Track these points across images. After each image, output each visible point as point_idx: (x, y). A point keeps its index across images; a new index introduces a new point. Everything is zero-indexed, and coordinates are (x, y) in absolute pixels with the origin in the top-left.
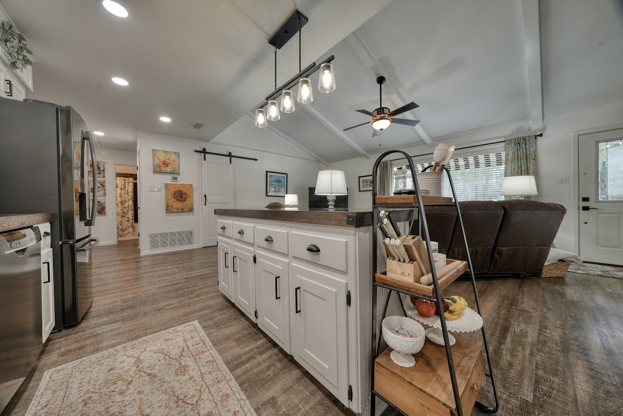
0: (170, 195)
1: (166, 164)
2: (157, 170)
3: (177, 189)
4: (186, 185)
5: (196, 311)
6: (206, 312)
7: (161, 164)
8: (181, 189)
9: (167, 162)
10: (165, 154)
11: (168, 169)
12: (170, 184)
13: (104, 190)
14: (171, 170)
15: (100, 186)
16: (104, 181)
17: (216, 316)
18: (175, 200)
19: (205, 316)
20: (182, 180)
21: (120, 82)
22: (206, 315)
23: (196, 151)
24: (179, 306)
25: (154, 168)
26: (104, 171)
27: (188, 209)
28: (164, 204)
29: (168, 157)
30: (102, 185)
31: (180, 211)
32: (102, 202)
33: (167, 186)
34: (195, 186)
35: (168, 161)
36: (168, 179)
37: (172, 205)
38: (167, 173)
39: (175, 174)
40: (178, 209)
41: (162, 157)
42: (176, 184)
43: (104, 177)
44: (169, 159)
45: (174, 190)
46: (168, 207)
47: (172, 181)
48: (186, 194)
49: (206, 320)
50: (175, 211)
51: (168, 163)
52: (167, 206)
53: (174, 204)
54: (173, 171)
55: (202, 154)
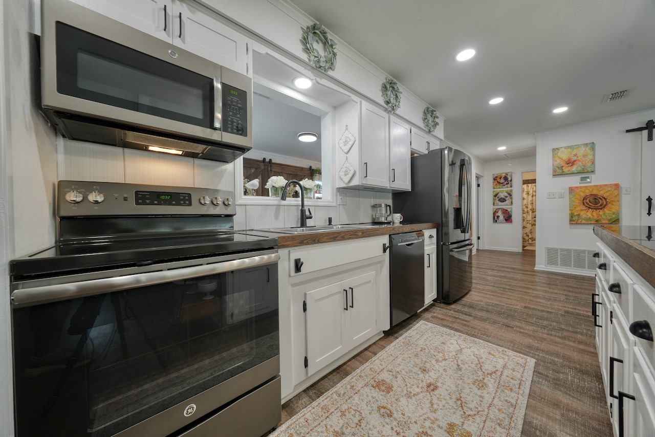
0: (577, 201)
1: (570, 163)
2: (558, 172)
3: (588, 192)
4: (606, 185)
5: (543, 351)
6: (556, 359)
7: (563, 164)
8: (595, 192)
9: (573, 160)
10: (569, 150)
11: (574, 169)
12: (577, 187)
13: (511, 199)
14: (579, 169)
15: (508, 195)
16: (511, 191)
17: (566, 374)
18: (585, 208)
19: (550, 363)
20: (599, 180)
21: (496, 101)
22: (554, 363)
23: (628, 131)
24: (530, 335)
25: (554, 171)
26: (511, 180)
27: (609, 220)
28: (568, 212)
29: (574, 152)
30: (509, 194)
31: (592, 222)
33: (571, 190)
34: (623, 185)
35: (575, 158)
36: (575, 181)
37: (578, 215)
38: (573, 174)
39: (586, 172)
40: (590, 219)
41: (564, 155)
42: (586, 187)
43: (511, 187)
44: (575, 155)
45: (583, 195)
46: (572, 217)
47: (580, 183)
48: (605, 199)
49: (548, 368)
50: (583, 222)
51: (575, 161)
52: (572, 216)
53: (582, 213)
54: (583, 169)
55: (643, 131)
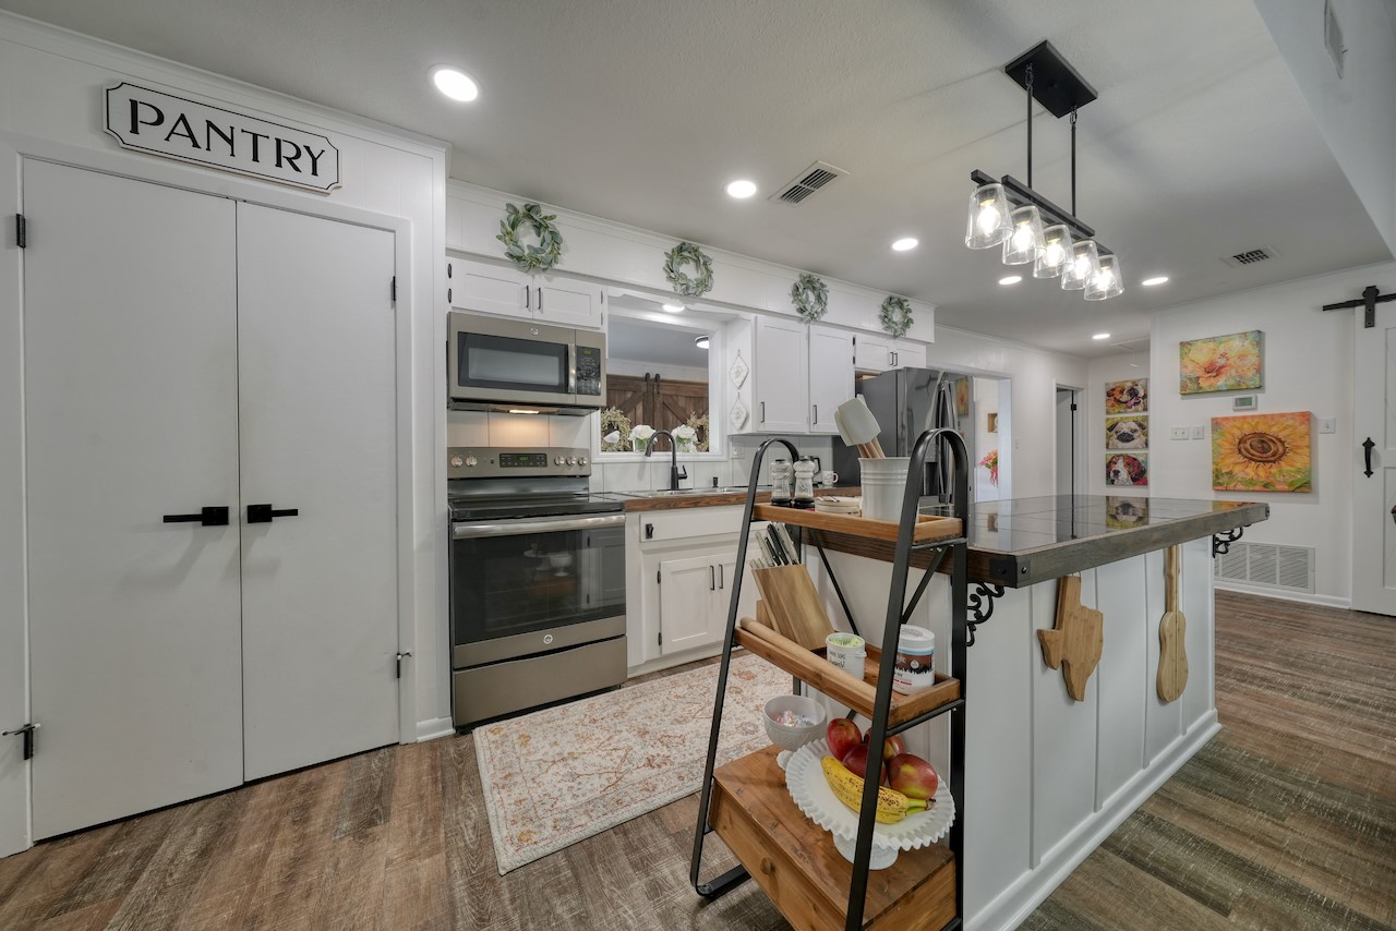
0: (1227, 446)
1: (1214, 370)
2: (1191, 388)
3: (1247, 429)
4: (1283, 415)
7: (1200, 373)
8: (1261, 428)
9: (1218, 365)
10: (1211, 345)
11: (1221, 382)
12: (1226, 419)
13: (1146, 435)
14: (1231, 382)
15: (1137, 428)
16: (1146, 418)
18: (1241, 459)
20: (1272, 403)
23: (1326, 308)
25: (1183, 387)
26: (1145, 396)
27: (1291, 484)
28: (1210, 467)
29: (1222, 349)
30: (1140, 425)
31: (1257, 488)
32: (1140, 459)
33: (1216, 423)
34: (1323, 414)
35: (1222, 362)
36: (1223, 407)
37: (1230, 473)
38: (1218, 391)
39: (1247, 388)
40: (1251, 482)
41: (1202, 356)
42: (1244, 418)
44: (1223, 356)
45: (1238, 433)
46: (1217, 477)
47: (1235, 410)
48: (1282, 443)
50: (1240, 487)
51: (1221, 367)
52: (1217, 474)
53: (1237, 470)
54: (1239, 383)
55: (1357, 308)
